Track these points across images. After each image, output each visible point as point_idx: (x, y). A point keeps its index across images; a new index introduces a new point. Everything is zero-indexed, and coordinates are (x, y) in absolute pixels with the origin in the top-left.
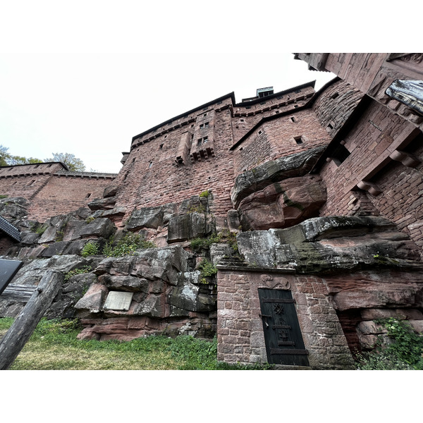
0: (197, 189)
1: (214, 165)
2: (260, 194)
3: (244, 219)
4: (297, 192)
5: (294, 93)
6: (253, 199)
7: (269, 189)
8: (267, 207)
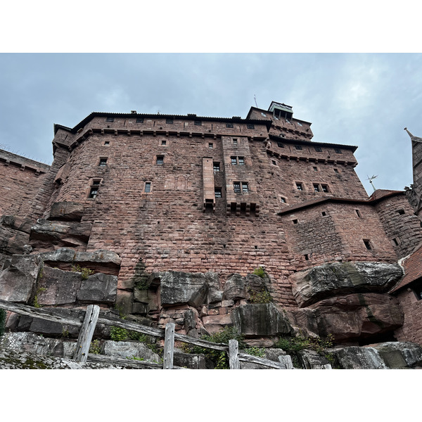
0: (243, 260)
1: (258, 230)
2: (343, 300)
3: (321, 322)
4: (381, 311)
5: (333, 150)
6: (335, 304)
7: (352, 298)
8: (344, 314)
